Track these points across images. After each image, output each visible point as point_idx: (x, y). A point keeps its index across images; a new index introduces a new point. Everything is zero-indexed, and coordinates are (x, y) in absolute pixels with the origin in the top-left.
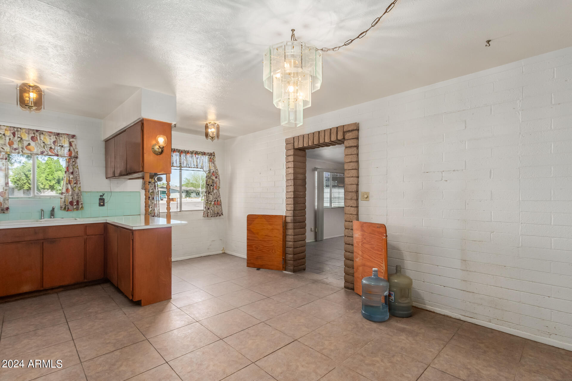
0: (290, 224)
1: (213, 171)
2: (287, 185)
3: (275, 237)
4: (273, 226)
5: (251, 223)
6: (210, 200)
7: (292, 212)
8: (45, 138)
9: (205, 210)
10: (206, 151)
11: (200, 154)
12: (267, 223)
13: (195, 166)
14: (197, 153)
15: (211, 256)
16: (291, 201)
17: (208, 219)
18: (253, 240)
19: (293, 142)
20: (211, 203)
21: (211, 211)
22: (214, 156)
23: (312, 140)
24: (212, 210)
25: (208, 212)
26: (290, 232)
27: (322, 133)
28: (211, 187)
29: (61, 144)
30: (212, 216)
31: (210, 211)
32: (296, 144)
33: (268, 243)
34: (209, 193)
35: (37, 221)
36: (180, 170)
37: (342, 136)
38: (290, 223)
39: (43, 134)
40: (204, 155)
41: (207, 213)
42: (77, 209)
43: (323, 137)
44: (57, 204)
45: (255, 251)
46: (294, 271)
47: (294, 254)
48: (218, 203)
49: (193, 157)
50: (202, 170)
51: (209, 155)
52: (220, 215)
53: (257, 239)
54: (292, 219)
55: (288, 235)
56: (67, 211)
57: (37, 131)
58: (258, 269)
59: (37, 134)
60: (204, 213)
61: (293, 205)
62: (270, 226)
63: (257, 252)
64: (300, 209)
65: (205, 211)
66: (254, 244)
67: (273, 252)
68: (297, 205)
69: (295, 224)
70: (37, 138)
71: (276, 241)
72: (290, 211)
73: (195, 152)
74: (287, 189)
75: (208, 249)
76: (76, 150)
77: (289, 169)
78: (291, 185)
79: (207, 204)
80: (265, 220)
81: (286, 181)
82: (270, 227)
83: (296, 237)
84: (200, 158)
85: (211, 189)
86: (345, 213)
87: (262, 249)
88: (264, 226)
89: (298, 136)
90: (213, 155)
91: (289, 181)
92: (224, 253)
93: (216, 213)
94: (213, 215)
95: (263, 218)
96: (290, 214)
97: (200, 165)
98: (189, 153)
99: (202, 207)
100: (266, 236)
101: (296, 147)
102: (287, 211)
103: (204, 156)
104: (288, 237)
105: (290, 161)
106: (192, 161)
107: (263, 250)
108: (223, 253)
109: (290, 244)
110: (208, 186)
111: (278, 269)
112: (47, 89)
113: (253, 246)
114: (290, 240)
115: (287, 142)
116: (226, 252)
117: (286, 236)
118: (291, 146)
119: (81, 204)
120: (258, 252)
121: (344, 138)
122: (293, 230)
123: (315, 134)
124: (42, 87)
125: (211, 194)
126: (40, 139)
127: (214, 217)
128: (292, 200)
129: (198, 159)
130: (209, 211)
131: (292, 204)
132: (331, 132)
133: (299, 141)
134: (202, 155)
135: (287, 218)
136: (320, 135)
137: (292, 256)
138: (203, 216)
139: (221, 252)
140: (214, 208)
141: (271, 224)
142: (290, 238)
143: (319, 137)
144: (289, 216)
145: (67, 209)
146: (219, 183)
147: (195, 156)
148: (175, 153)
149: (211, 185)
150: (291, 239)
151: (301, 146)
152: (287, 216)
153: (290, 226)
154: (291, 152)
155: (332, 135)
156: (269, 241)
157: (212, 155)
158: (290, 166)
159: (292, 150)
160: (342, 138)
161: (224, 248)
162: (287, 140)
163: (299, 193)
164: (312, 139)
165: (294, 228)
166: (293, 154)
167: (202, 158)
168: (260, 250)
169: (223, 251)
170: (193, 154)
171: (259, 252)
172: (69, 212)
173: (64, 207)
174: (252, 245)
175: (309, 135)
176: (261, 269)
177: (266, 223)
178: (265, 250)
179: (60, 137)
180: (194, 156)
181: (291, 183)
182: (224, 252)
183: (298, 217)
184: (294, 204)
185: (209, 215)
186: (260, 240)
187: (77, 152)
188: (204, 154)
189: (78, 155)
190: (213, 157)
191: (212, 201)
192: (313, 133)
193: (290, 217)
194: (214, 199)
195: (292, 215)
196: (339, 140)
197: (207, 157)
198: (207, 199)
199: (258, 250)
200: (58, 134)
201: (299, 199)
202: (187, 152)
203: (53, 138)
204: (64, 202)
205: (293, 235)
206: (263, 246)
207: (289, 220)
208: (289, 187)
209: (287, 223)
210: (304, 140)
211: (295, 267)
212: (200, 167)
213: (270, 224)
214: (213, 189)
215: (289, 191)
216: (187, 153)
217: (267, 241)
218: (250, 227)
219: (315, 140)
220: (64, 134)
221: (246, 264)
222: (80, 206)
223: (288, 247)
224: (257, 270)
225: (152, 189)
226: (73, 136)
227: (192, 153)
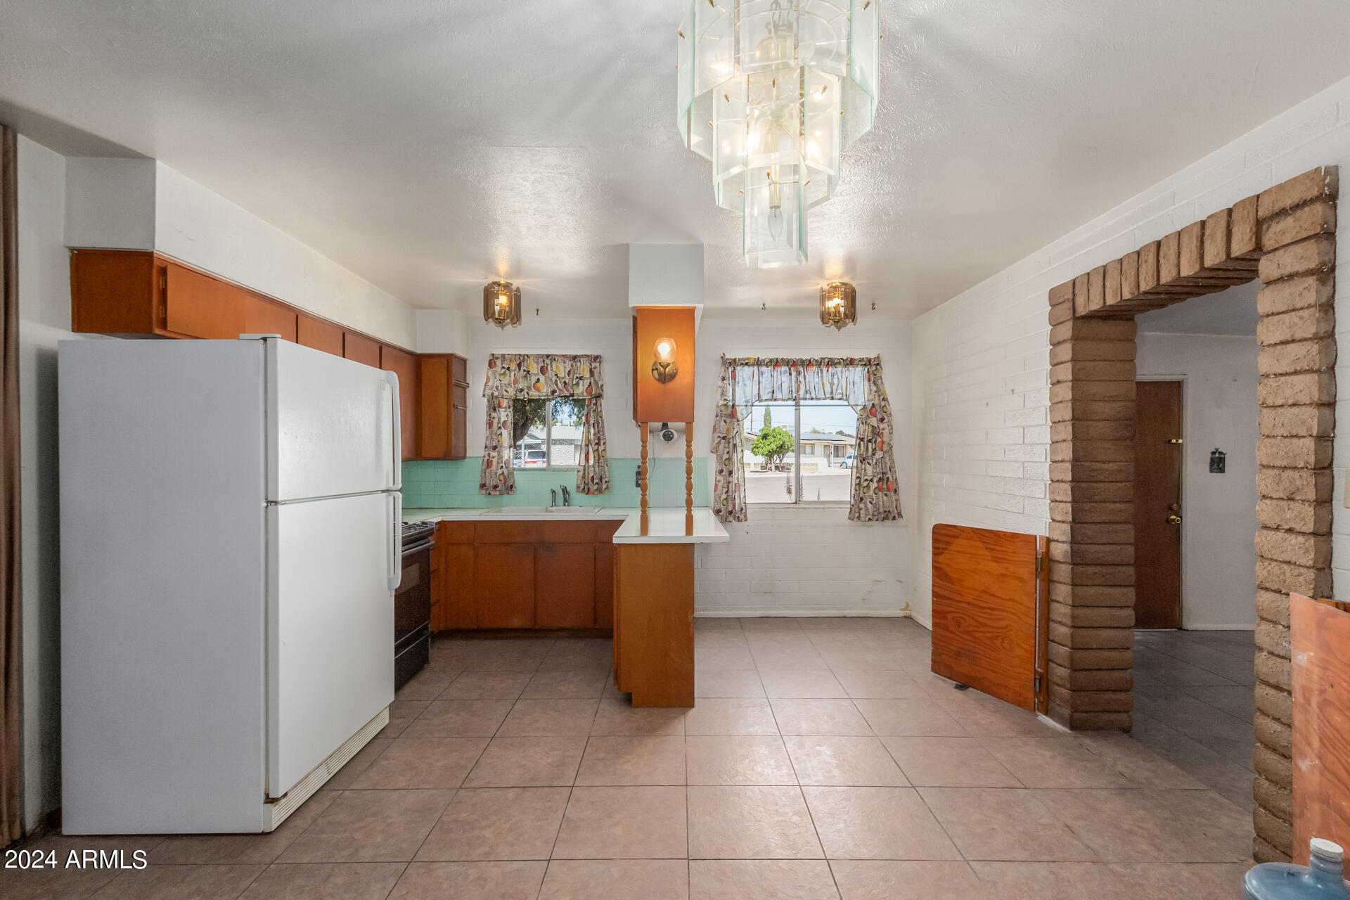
0: (1061, 565)
1: (873, 404)
2: (1055, 439)
3: (1010, 600)
4: (1007, 565)
5: (946, 549)
6: (866, 477)
7: (1067, 527)
8: (557, 367)
9: (853, 502)
10: (857, 356)
11: (839, 363)
12: (987, 553)
13: (828, 396)
14: (831, 363)
15: (870, 620)
16: (1065, 492)
17: (863, 526)
18: (949, 599)
19: (1072, 297)
20: (868, 486)
21: (869, 505)
22: (878, 364)
23: (1132, 279)
24: (871, 503)
25: (861, 509)
26: (1062, 592)
27: (1171, 244)
28: (870, 444)
29: (578, 375)
30: (870, 519)
31: (866, 506)
32: (1080, 300)
33: (991, 614)
34: (864, 460)
35: (547, 511)
36: (796, 406)
37: (1251, 239)
38: (1060, 562)
39: (555, 360)
40: (851, 364)
41: (857, 510)
42: (600, 491)
43: (1173, 259)
44: (572, 482)
45: (952, 632)
46: (1075, 726)
47: (1074, 670)
48: (887, 483)
49: (822, 373)
50: (846, 403)
51: (865, 365)
52: (894, 518)
53: (957, 597)
54: (1066, 551)
55: (1055, 601)
56: (587, 494)
57: (548, 356)
58: (962, 687)
59: (548, 361)
60: (851, 508)
61: (1069, 506)
62: (996, 564)
63: (957, 635)
64: (1103, 519)
65: (853, 506)
66: (950, 609)
67: (1004, 645)
68: (1087, 506)
69: (1081, 569)
70: (547, 368)
71: (1014, 614)
72: (1060, 524)
73: (826, 360)
74: (1052, 452)
75: (864, 599)
76: (600, 384)
77: (1059, 386)
78: (1064, 441)
79: (857, 489)
80: (980, 545)
81: (1051, 427)
82: (995, 568)
83: (1080, 611)
84: (840, 375)
85: (870, 449)
86: (1262, 556)
87: (973, 631)
88: (979, 563)
89: (1088, 274)
90: (876, 363)
91: (1060, 427)
92: (908, 618)
93: (881, 510)
94: (873, 515)
95: (976, 539)
96: (1062, 533)
97: (840, 391)
98: (813, 365)
99: (845, 494)
100: (984, 592)
101: (1081, 311)
102: (1054, 524)
103: (851, 368)
104: (1054, 606)
105: (1063, 360)
106: (820, 383)
107: (978, 635)
108: (905, 617)
109: (1061, 631)
110: (862, 443)
111: (1021, 703)
112: (523, 283)
113: (950, 616)
114: (1060, 619)
115: (1055, 297)
116: (914, 615)
117: (1049, 605)
118: (1065, 311)
119: (606, 482)
120: (961, 635)
121: (1259, 248)
122: (1070, 587)
123: (1142, 254)
124: (516, 283)
125: (869, 463)
126: (552, 370)
127: (877, 520)
128: (1067, 487)
129: (836, 377)
130: (862, 506)
131: (1066, 502)
132: (1203, 235)
133: (1091, 291)
134: (846, 365)
135: (1053, 545)
136: (1161, 254)
137: (1067, 675)
138: (849, 518)
139: (900, 614)
140: (878, 498)
141: (999, 558)
142: (1061, 611)
143: (1158, 261)
144: (1058, 541)
145: (586, 490)
146: (891, 433)
147: (828, 371)
148: (779, 369)
149: (870, 441)
150: (1065, 615)
151: (1095, 305)
152: (1053, 541)
153: (1063, 572)
154: (1066, 331)
155: (1207, 244)
156: (992, 609)
157: (872, 366)
158: (1062, 377)
159: (1069, 325)
160: (1251, 246)
161: (908, 605)
162: (1053, 294)
163: (1098, 465)
164: (1133, 273)
165: (1072, 580)
166: (1073, 335)
167: (845, 374)
168: (967, 633)
169: (907, 613)
170: (822, 366)
171: (964, 636)
172: (590, 496)
173: (582, 486)
174: (948, 612)
175: (1124, 264)
176: (971, 689)
177: (984, 555)
178: (982, 634)
179: (577, 361)
180: (825, 370)
181: (1066, 432)
182: (908, 615)
183: (1094, 548)
184: (1074, 501)
185: (861, 515)
186: (969, 603)
187: (602, 385)
188: (851, 362)
189: (603, 391)
190: (874, 368)
191: (871, 480)
192: (1138, 253)
193: (1061, 544)
194: (878, 474)
195: (1067, 537)
196: (1237, 259)
197: (859, 369)
198: (859, 475)
199: (961, 629)
200: (574, 358)
201: (1099, 485)
202: (808, 363)
203: (568, 364)
204: (583, 477)
205: (1070, 605)
206: (976, 621)
207: (1060, 550)
208: (1059, 444)
209: (1054, 561)
210: (1108, 284)
211: (1076, 711)
212: (840, 396)
213: (997, 560)
214: (874, 450)
215: (1059, 458)
216: (808, 365)
217: (989, 608)
218: (941, 558)
219: (1142, 278)
220: (583, 356)
221: (930, 663)
222: (604, 486)
223: (1052, 641)
224: (957, 687)
225: (728, 452)
226: (596, 358)
227: (819, 363)
